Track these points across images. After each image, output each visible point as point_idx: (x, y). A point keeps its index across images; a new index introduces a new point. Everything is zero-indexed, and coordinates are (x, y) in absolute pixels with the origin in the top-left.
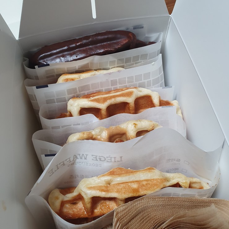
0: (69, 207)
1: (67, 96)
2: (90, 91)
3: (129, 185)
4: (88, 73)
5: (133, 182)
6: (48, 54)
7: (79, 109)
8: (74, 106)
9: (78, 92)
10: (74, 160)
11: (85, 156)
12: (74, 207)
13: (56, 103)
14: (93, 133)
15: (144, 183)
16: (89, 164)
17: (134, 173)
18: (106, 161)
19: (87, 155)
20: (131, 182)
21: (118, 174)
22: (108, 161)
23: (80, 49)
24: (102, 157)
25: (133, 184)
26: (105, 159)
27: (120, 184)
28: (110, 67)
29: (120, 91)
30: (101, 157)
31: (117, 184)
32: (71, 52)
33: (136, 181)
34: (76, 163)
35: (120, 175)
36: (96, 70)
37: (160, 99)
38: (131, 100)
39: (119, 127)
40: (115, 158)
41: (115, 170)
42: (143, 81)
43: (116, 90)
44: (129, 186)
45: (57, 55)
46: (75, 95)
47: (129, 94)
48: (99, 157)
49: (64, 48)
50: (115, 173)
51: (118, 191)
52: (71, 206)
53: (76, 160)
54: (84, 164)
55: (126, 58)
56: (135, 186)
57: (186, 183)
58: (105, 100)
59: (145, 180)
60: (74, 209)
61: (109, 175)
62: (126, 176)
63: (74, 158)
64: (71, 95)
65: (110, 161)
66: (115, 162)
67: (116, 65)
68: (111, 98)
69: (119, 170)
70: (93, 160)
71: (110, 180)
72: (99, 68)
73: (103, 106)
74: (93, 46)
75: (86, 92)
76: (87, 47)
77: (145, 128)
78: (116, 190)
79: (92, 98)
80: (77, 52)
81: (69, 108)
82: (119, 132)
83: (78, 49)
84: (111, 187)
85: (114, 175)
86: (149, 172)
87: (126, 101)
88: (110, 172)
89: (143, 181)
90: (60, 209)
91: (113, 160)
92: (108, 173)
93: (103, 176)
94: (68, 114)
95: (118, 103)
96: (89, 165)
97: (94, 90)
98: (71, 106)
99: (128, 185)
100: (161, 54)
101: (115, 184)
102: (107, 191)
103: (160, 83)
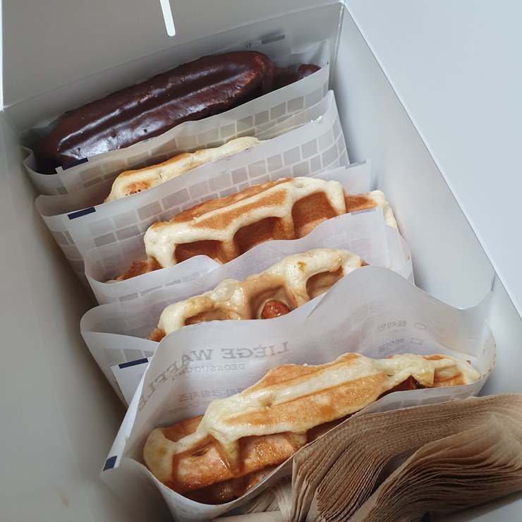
0: (191, 463)
1: (140, 223)
2: (188, 202)
3: (312, 399)
4: (178, 162)
5: (319, 392)
6: (80, 134)
7: (174, 248)
8: (161, 241)
9: (163, 209)
10: (183, 365)
11: (207, 353)
12: (202, 461)
13: (118, 241)
14: (212, 298)
15: (343, 390)
16: (218, 368)
17: (318, 373)
18: (253, 356)
19: (210, 351)
20: (315, 394)
21: (285, 381)
22: (257, 357)
23: (150, 111)
24: (245, 349)
25: (319, 396)
26: (252, 353)
27: (292, 401)
28: (225, 139)
29: (256, 191)
30: (242, 349)
31: (287, 402)
32: (131, 121)
33: (325, 390)
34: (189, 370)
35: (288, 382)
36: (193, 151)
37: (344, 195)
38: (283, 211)
39: (268, 275)
40: (272, 347)
41: (277, 372)
42: (302, 160)
43: (248, 191)
44: (311, 403)
45: (100, 134)
46: (158, 216)
47: (278, 198)
48: (238, 350)
49: (113, 114)
50: (278, 380)
51: (291, 418)
52: (194, 461)
53: (188, 364)
54: (205, 368)
55: (256, 115)
56: (324, 400)
57: (427, 373)
58: (227, 219)
59: (343, 384)
60: (202, 467)
61: (266, 386)
62: (301, 382)
63: (183, 362)
64: (149, 219)
65: (262, 354)
66: (274, 354)
67: (236, 133)
68: (239, 212)
69: (285, 372)
70: (224, 358)
71: (271, 397)
72: (198, 144)
73: (225, 235)
74: (179, 100)
75: (181, 207)
76: (166, 104)
77: (324, 268)
78: (286, 417)
79: (198, 220)
80: (144, 118)
81: (150, 248)
82: (270, 285)
83: (146, 112)
84: (274, 411)
85: (276, 383)
86: (348, 365)
87: (274, 216)
88: (267, 379)
89: (339, 386)
90: (173, 472)
91: (268, 352)
92: (263, 382)
93: (253, 390)
94: (149, 261)
95: (256, 221)
96: (219, 370)
97: (199, 199)
98: (154, 243)
99: (308, 400)
100: (332, 92)
101: (282, 404)
102: (268, 421)
103: (339, 157)
